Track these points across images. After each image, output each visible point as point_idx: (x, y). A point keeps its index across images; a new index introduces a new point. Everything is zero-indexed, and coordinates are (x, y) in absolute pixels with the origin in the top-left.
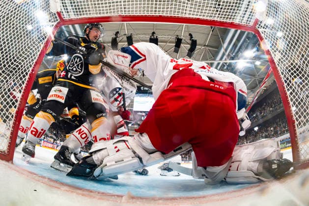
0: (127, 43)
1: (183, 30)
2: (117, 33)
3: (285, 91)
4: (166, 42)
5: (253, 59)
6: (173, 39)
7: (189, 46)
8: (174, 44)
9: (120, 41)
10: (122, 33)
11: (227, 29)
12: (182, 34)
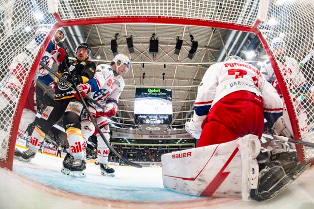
0: (126, 45)
1: (184, 32)
2: (117, 34)
3: (288, 91)
4: (166, 43)
5: (254, 60)
6: (174, 40)
7: (190, 48)
8: (175, 46)
9: (120, 43)
10: (121, 35)
11: (228, 30)
12: (183, 36)
